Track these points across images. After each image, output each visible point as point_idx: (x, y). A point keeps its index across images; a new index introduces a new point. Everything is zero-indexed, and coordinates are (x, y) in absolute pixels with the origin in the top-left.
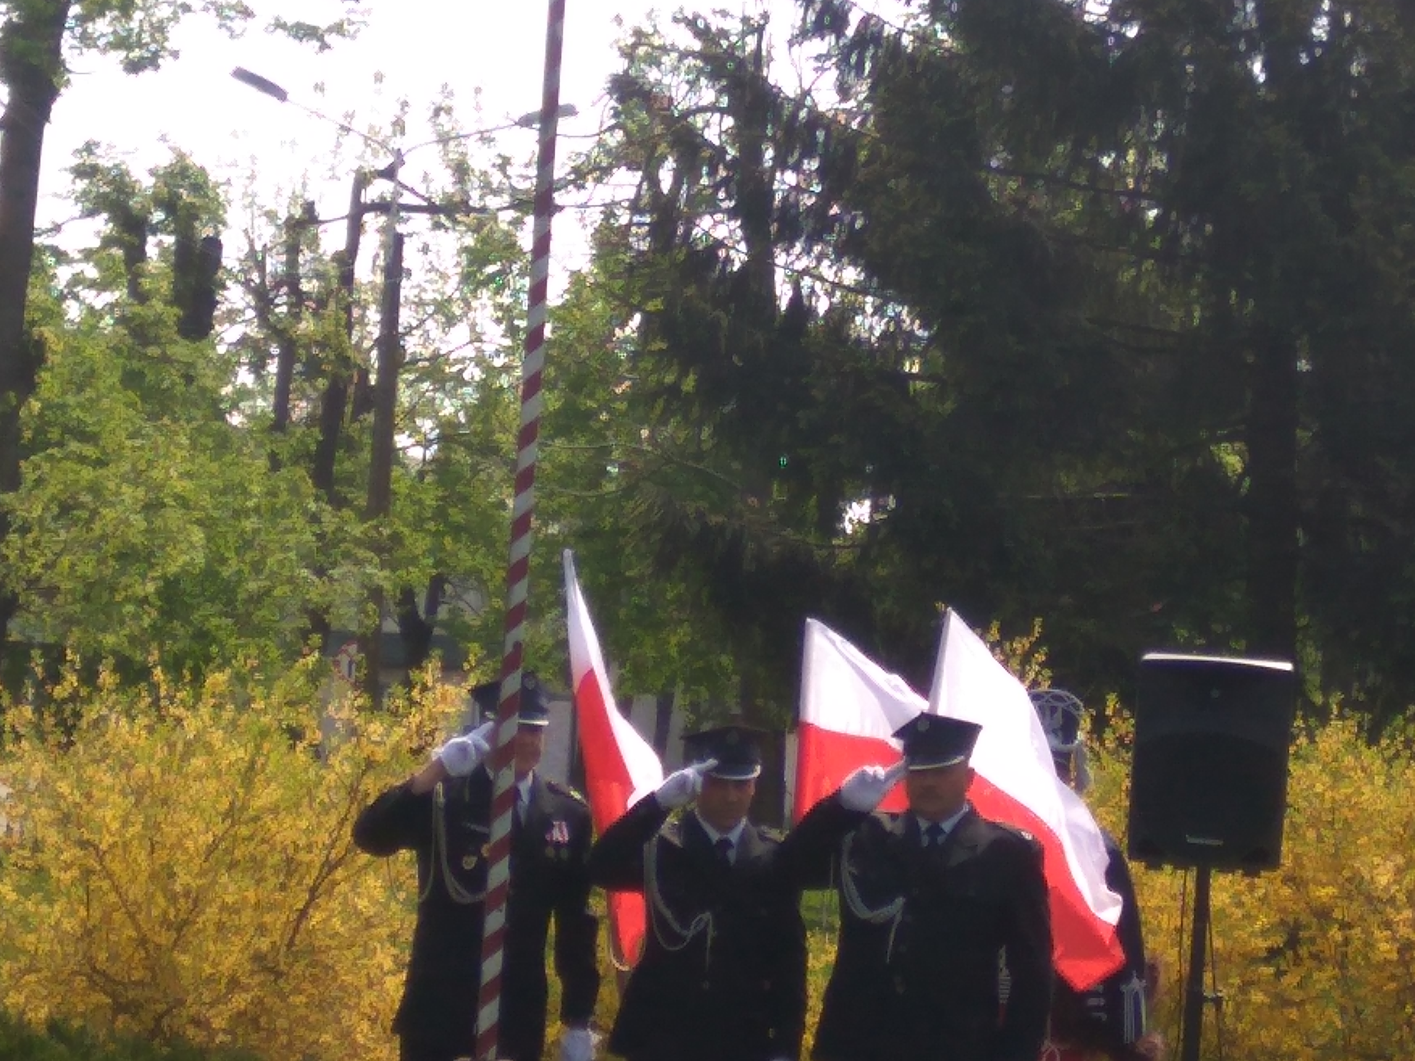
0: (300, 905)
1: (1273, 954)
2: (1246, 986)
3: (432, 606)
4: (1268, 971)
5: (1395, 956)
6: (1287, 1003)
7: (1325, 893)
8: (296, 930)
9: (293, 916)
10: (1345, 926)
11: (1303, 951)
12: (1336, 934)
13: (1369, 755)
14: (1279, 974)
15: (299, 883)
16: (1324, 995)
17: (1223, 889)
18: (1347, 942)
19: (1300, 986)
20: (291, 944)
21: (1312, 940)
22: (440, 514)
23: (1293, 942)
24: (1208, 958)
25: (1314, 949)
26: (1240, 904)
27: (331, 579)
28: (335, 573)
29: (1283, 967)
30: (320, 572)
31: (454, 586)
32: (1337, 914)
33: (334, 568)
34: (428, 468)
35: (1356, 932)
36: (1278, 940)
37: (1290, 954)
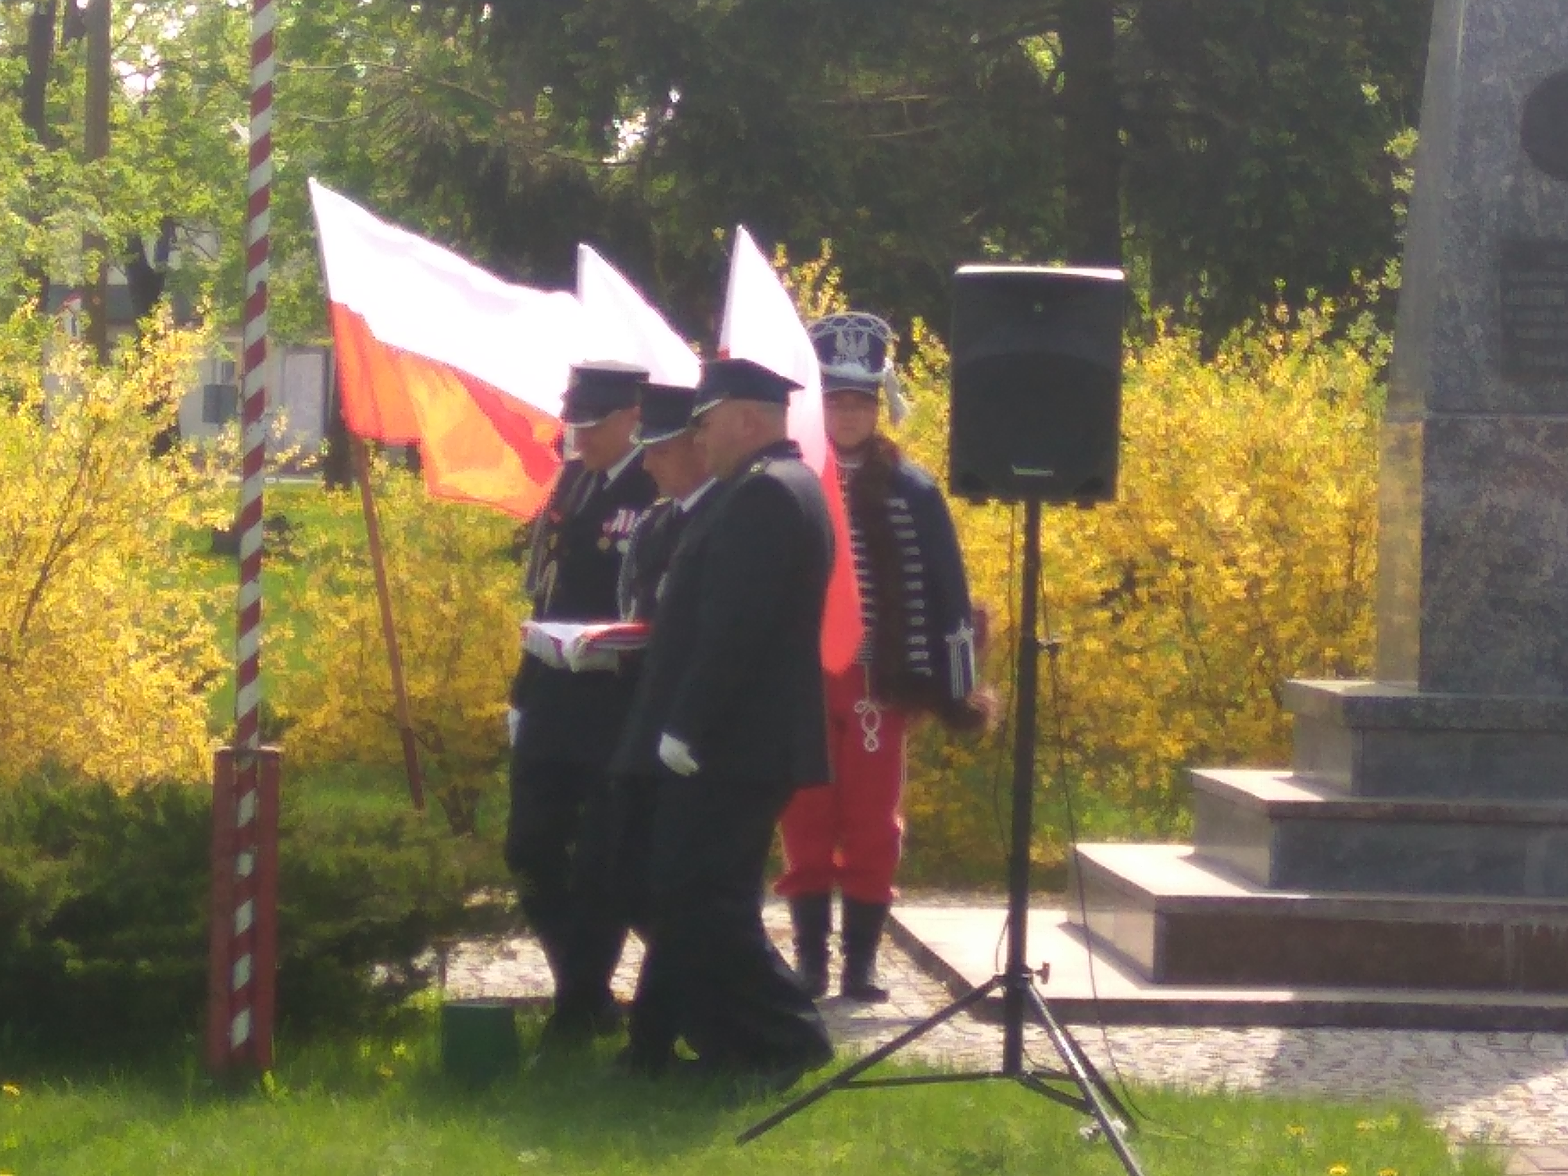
0: (32, 586)
1: (1108, 597)
2: (1079, 632)
3: (163, 252)
4: (1102, 615)
5: (1241, 595)
6: (1126, 650)
7: (1164, 528)
8: (28, 614)
9: (24, 599)
10: (1186, 564)
11: (1142, 592)
12: (1177, 573)
13: (1204, 375)
14: (1117, 620)
15: (29, 561)
16: (1167, 641)
17: (1051, 527)
18: (1189, 580)
19: (1139, 632)
20: (24, 628)
21: (1151, 581)
22: (167, 148)
23: (1130, 583)
24: (1039, 604)
25: (1154, 590)
26: (1070, 543)
27: (49, 227)
28: (53, 219)
29: (1119, 610)
30: (35, 218)
31: (187, 230)
32: (1177, 552)
33: (51, 214)
34: (149, 98)
35: (1200, 570)
36: (1114, 582)
37: (1127, 597)
